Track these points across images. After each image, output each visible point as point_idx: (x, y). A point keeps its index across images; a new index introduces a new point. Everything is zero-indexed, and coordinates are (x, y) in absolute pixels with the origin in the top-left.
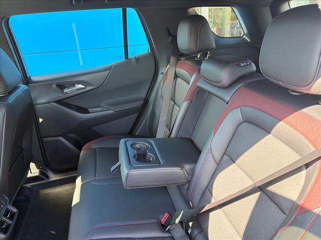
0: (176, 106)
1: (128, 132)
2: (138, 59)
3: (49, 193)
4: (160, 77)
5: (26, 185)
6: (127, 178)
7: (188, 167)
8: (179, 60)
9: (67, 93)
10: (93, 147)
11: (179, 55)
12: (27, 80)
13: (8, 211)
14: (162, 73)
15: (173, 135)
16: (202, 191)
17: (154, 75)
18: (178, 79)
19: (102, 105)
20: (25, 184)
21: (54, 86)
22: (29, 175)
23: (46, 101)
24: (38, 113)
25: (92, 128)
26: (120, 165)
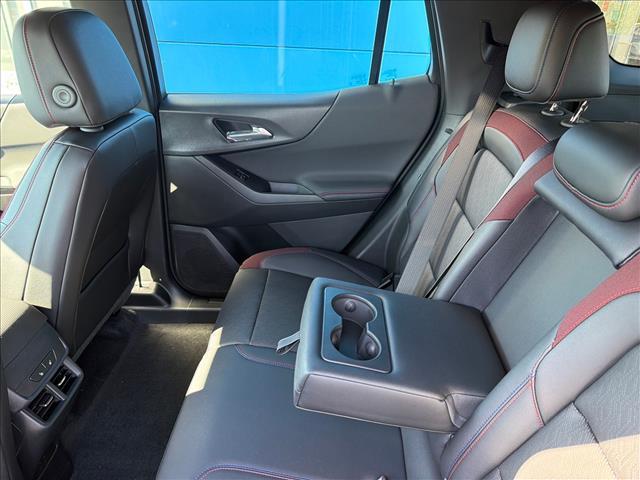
0: (464, 218)
1: (342, 246)
2: (397, 89)
3: (165, 334)
4: (442, 138)
5: (126, 307)
6: (303, 387)
7: (459, 396)
8: (498, 106)
9: (233, 142)
10: (263, 265)
11: (502, 93)
12: (158, 101)
13: (63, 371)
14: (449, 131)
15: (441, 292)
16: (482, 468)
17: (429, 132)
18: (487, 154)
19: (301, 179)
20: (126, 305)
21: (210, 121)
22: (136, 290)
23: (190, 150)
24: (171, 172)
25: (270, 224)
26: (298, 342)
